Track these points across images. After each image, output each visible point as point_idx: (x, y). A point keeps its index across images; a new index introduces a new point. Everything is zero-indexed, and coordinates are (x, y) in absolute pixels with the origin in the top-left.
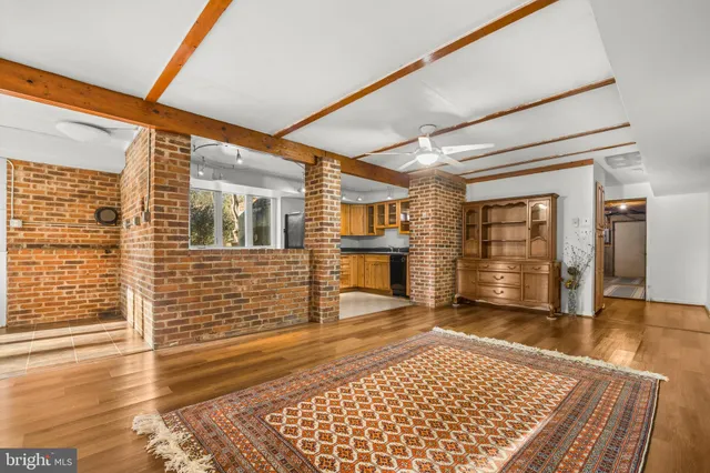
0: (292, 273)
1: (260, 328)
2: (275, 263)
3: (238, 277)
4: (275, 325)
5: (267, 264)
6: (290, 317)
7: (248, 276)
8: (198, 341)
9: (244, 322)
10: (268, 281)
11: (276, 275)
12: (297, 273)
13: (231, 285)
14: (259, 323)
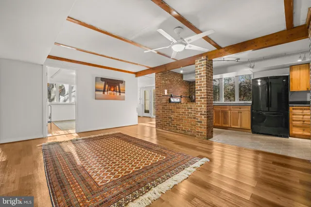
0: (189, 113)
1: (178, 131)
2: (182, 108)
3: (172, 112)
4: (183, 132)
5: (180, 108)
6: (189, 131)
7: (174, 112)
8: (163, 129)
9: (173, 128)
10: (180, 115)
11: (183, 113)
12: (191, 113)
13: (170, 115)
14: (177, 129)
